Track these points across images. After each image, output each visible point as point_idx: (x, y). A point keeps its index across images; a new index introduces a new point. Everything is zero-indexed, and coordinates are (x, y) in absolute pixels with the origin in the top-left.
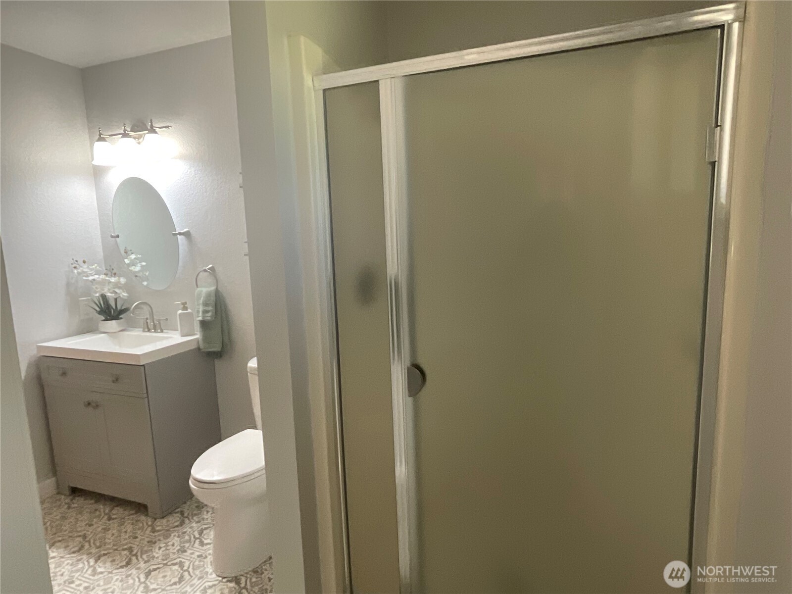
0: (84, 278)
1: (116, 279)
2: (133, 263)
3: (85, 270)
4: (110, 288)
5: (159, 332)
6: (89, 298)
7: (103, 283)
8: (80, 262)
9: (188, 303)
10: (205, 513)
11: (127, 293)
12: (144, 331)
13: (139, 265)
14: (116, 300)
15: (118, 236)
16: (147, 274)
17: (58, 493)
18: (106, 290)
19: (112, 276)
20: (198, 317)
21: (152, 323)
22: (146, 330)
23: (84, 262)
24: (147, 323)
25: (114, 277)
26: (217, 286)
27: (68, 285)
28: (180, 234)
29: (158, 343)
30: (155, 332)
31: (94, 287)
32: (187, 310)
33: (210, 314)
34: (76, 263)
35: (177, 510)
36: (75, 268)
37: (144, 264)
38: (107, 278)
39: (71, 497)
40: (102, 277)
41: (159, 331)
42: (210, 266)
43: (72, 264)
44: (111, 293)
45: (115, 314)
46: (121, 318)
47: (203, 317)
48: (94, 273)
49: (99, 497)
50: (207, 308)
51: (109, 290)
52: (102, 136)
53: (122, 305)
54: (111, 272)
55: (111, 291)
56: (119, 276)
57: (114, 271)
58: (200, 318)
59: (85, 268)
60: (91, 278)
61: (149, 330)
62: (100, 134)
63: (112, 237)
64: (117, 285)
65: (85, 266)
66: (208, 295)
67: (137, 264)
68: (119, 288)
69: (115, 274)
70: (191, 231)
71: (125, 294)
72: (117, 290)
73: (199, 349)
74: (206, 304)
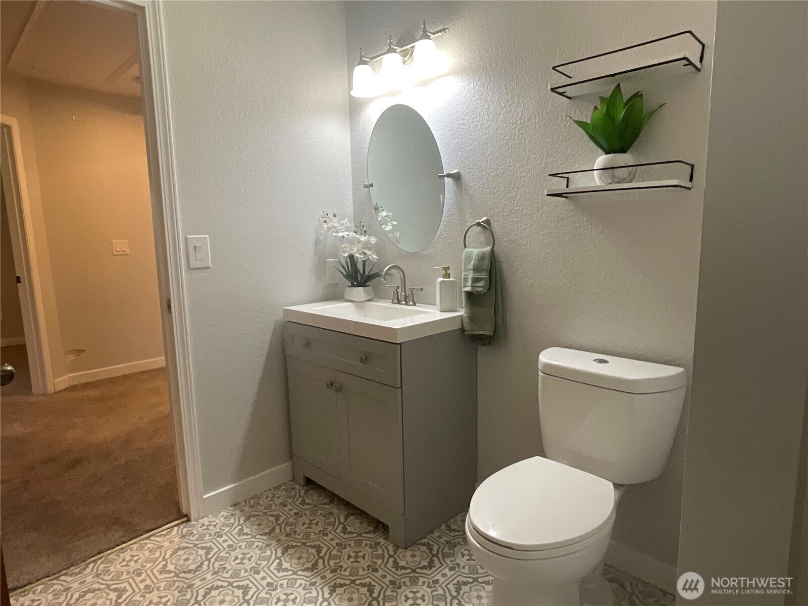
0: (334, 234)
1: (366, 238)
2: (385, 222)
3: (335, 225)
4: (359, 248)
5: (411, 305)
6: (337, 260)
7: (352, 242)
8: (331, 215)
9: (450, 268)
10: (460, 555)
11: (377, 256)
12: (393, 303)
13: (389, 224)
14: (364, 262)
15: (372, 185)
16: (398, 236)
17: (293, 480)
18: (355, 250)
19: (361, 234)
20: (465, 287)
21: (404, 293)
22: (396, 301)
23: (335, 216)
24: (397, 292)
25: (365, 235)
26: (493, 247)
27: (317, 242)
28: (449, 175)
29: (408, 319)
30: (406, 304)
31: (343, 246)
32: (450, 278)
33: (481, 284)
34: (326, 216)
35: (423, 541)
36: (325, 222)
37: (395, 223)
38: (358, 236)
39: (306, 488)
40: (352, 234)
41: (411, 303)
42: (484, 218)
43: (322, 217)
44: (360, 254)
45: (362, 281)
46: (369, 286)
47: (472, 286)
48: (344, 229)
49: (334, 498)
50: (478, 276)
51: (358, 250)
52: (363, 59)
53: (371, 270)
54: (361, 229)
55: (360, 252)
56: (370, 235)
57: (365, 229)
58: (468, 289)
59: (335, 223)
60: (341, 234)
61: (399, 302)
62: (361, 56)
63: (365, 186)
64: (367, 245)
65: (335, 220)
66: (481, 258)
67: (388, 223)
68: (369, 249)
69: (365, 232)
70: (462, 173)
71: (375, 257)
72: (366, 251)
73: (462, 330)
74: (476, 269)
